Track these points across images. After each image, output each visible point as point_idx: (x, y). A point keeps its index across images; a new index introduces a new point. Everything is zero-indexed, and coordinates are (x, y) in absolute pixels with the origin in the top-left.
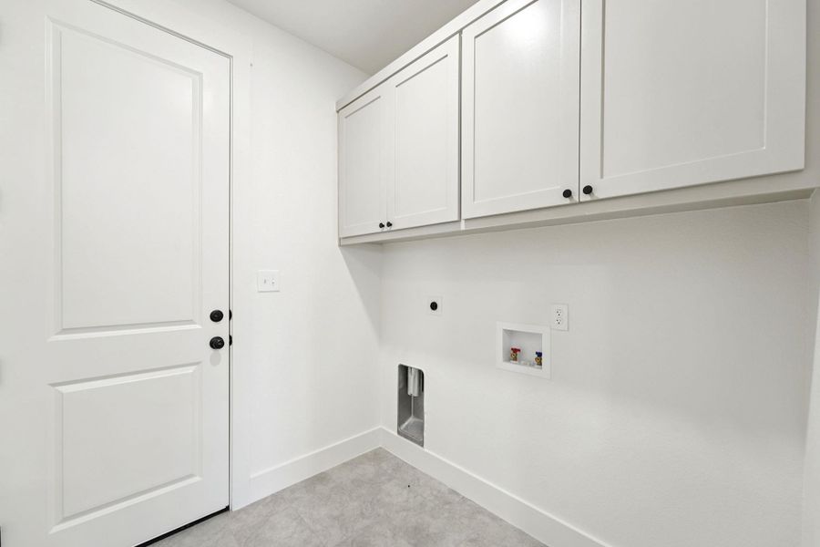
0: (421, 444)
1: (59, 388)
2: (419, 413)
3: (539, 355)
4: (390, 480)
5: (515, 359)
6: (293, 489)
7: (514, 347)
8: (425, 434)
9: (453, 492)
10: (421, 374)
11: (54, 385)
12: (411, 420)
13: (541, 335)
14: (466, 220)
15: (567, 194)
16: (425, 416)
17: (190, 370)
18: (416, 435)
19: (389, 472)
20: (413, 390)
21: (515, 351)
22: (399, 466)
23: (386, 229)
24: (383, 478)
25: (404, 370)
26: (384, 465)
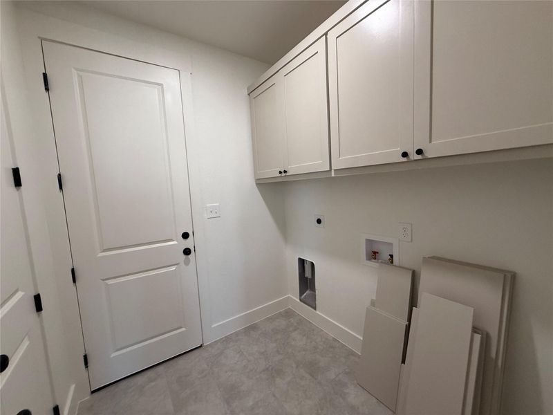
0: (315, 308)
1: (107, 281)
2: (313, 288)
3: (392, 256)
4: (295, 330)
5: (375, 258)
6: (237, 334)
7: (374, 250)
8: (317, 302)
9: (335, 340)
10: (312, 264)
11: (104, 280)
12: (308, 292)
13: (392, 244)
14: (335, 170)
15: (405, 155)
16: (316, 291)
17: (173, 268)
18: (311, 302)
19: (295, 324)
20: (308, 274)
21: (375, 253)
22: (302, 321)
23: (283, 174)
24: (291, 329)
25: (302, 262)
26: (292, 320)
